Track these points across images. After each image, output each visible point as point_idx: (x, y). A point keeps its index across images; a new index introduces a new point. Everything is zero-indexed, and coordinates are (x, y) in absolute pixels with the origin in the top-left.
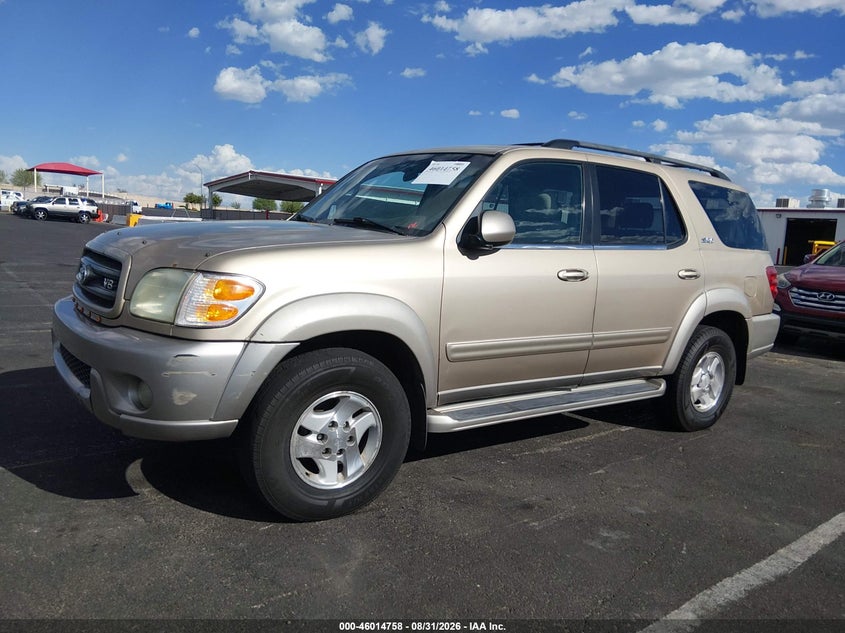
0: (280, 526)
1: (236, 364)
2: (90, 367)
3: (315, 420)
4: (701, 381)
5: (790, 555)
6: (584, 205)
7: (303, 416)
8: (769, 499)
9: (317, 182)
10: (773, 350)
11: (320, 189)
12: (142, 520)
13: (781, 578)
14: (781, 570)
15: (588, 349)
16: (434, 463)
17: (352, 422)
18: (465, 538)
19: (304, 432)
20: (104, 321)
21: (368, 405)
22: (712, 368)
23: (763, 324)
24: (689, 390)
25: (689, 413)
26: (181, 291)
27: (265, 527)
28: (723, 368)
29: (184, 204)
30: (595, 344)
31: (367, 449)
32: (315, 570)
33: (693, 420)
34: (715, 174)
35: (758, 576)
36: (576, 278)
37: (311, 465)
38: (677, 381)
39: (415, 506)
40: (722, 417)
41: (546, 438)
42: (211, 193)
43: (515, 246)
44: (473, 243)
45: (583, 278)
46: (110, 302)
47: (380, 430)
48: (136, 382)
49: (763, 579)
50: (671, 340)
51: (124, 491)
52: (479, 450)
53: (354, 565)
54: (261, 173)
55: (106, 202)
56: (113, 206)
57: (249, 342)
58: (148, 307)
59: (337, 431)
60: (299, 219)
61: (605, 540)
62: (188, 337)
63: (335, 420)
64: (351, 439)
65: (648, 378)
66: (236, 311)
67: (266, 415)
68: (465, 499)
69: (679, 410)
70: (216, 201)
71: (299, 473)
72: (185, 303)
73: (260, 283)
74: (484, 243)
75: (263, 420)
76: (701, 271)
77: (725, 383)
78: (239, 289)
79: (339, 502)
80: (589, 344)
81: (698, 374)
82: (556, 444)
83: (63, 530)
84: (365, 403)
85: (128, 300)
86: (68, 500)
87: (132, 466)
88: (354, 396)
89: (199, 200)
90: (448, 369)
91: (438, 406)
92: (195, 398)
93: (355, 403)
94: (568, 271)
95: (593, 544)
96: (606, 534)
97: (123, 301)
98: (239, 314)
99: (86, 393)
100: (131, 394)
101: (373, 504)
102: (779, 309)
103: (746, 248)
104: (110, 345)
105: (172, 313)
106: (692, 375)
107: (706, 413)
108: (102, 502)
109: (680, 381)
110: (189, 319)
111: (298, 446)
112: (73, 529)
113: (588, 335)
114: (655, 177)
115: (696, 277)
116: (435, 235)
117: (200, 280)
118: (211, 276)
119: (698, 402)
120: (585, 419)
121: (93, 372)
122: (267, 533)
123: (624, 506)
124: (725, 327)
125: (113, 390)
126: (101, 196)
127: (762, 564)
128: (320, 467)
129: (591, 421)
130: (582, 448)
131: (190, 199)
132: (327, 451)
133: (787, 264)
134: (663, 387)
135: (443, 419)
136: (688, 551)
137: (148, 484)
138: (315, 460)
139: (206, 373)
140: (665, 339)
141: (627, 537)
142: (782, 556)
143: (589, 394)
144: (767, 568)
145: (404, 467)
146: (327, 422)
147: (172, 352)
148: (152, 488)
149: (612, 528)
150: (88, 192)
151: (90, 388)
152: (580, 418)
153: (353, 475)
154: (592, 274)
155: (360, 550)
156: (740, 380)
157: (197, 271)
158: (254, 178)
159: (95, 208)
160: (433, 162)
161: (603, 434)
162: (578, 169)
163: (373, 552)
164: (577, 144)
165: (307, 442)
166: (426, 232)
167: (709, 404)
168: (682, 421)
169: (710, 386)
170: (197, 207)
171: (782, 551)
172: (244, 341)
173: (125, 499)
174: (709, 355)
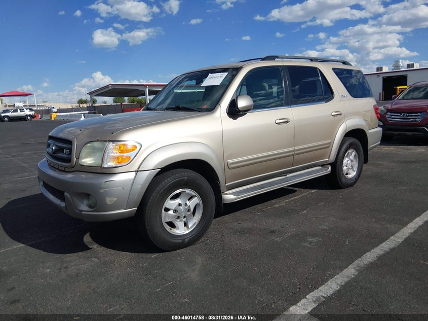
0: (161, 254)
1: (133, 182)
2: (64, 192)
3: (171, 204)
4: (347, 164)
5: (396, 239)
6: (284, 85)
7: (166, 202)
8: (384, 215)
9: (145, 86)
10: (380, 144)
11: (147, 89)
12: (96, 260)
13: (392, 250)
14: (392, 246)
15: (293, 155)
16: (227, 218)
17: (188, 203)
18: (247, 249)
19: (167, 210)
20: (67, 170)
21: (195, 194)
22: (352, 157)
23: (374, 133)
24: (342, 169)
25: (343, 180)
26: (104, 151)
27: (154, 255)
28: (357, 156)
29: (78, 105)
30: (296, 152)
31: (196, 214)
32: (181, 271)
33: (345, 183)
34: (344, 63)
35: (382, 250)
36: (284, 122)
37: (172, 225)
38: (336, 165)
39: (221, 238)
40: (359, 180)
41: (277, 200)
42: (91, 98)
43: (254, 111)
44: (234, 112)
45: (287, 122)
46: (69, 160)
47: (201, 205)
48: (87, 196)
49: (384, 251)
50: (331, 146)
51: (85, 248)
52: (247, 209)
53: (198, 267)
54: (115, 84)
55: (38, 109)
56: (42, 110)
57: (138, 171)
58: (88, 161)
59: (182, 208)
60: (148, 109)
61: (311, 242)
62: (110, 172)
63: (180, 203)
64: (189, 210)
65: (322, 166)
66: (130, 157)
67: (149, 204)
68: (243, 232)
69: (338, 178)
70: (94, 101)
71: (167, 229)
72: (106, 157)
73: (139, 143)
74: (240, 111)
75: (148, 206)
76: (342, 111)
77: (359, 163)
78: (130, 147)
79: (187, 240)
80: (293, 153)
81: (346, 161)
82: (283, 202)
83: (61, 269)
84: (193, 193)
85: (78, 158)
86: (59, 255)
87: (86, 236)
88: (187, 191)
89: (85, 102)
90: (229, 173)
91: (226, 191)
92: (116, 200)
93: (189, 194)
94: (280, 119)
95: (305, 244)
96: (310, 240)
97: (75, 159)
98: (131, 159)
99: (63, 204)
100: (86, 202)
101: (202, 240)
102: (382, 124)
103: (362, 97)
104: (71, 180)
105: (100, 162)
106: (343, 161)
107: (351, 179)
108: (76, 254)
109: (337, 165)
110: (109, 164)
111: (165, 217)
112: (65, 268)
113: (292, 149)
114: (316, 68)
115: (340, 114)
116: (216, 110)
117: (111, 145)
118: (116, 143)
119: (347, 174)
120: (295, 189)
121: (66, 194)
122: (156, 258)
123: (317, 226)
124: (356, 137)
125: (77, 201)
126: (35, 106)
127: (383, 244)
128: (176, 225)
129: (297, 189)
130: (295, 202)
131: (81, 102)
132: (178, 217)
133: (385, 100)
134: (330, 169)
135: (229, 196)
136: (349, 243)
137: (95, 243)
138: (174, 222)
139: (120, 188)
140: (329, 146)
141: (321, 240)
142: (392, 240)
143: (295, 176)
144: (386, 246)
145: (214, 221)
146: (177, 204)
147: (104, 180)
148: (97, 245)
149: (313, 236)
150: (28, 104)
151: (65, 201)
152: (292, 188)
153: (192, 227)
154: (291, 119)
155: (200, 260)
156: (366, 161)
157: (109, 141)
158: (112, 88)
159: (33, 112)
160: (210, 74)
161: (303, 194)
162: (279, 69)
163: (206, 260)
164: (277, 57)
165: (169, 214)
166: (212, 109)
167: (352, 174)
168: (340, 183)
169: (352, 166)
170: (85, 106)
171: (392, 238)
172: (135, 171)
173: (86, 251)
174: (350, 151)
